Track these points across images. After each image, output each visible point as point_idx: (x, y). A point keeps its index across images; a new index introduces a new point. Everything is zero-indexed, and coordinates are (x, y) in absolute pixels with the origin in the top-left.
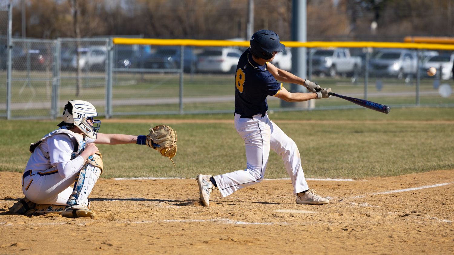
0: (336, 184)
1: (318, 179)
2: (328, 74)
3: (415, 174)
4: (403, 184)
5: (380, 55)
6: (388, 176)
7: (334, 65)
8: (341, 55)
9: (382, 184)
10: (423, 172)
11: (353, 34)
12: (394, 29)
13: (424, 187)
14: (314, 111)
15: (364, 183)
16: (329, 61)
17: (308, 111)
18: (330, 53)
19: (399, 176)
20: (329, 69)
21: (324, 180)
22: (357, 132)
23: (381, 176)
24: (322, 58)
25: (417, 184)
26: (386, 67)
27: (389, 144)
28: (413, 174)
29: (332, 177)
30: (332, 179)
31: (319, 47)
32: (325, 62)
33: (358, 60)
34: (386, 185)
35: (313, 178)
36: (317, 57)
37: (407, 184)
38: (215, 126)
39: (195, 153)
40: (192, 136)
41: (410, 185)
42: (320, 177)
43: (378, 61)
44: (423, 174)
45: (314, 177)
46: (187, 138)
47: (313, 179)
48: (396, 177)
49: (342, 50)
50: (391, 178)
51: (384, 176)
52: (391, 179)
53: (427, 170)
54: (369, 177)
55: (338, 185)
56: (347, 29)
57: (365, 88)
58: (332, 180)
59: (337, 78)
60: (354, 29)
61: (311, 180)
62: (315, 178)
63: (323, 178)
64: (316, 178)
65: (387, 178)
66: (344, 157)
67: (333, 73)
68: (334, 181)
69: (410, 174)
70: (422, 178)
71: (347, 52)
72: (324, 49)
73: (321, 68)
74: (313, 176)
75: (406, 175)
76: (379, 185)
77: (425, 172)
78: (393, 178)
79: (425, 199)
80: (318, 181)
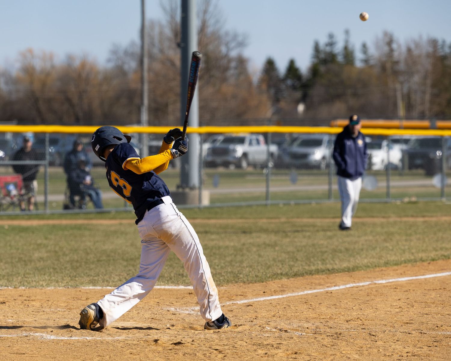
0: (189, 292)
1: (169, 287)
2: (238, 166)
3: (286, 280)
4: (267, 292)
5: (298, 142)
6: (252, 283)
7: (245, 155)
8: (254, 142)
9: (243, 292)
10: (296, 278)
11: (275, 118)
12: (324, 111)
13: (290, 295)
14: (206, 208)
15: (222, 291)
16: (240, 150)
17: (199, 208)
18: (241, 141)
19: (266, 282)
20: (239, 160)
21: (176, 287)
22: (244, 232)
23: (244, 282)
24: (231, 147)
25: (283, 291)
26: (305, 156)
27: (273, 245)
28: (283, 280)
29: (186, 285)
30: (186, 286)
31: (228, 133)
32: (234, 151)
33: (274, 148)
34: (246, 293)
35: (163, 285)
36: (224, 146)
37: (271, 292)
38: (79, 228)
39: (41, 259)
40: (46, 238)
41: (275, 292)
42: (172, 284)
43: (296, 149)
44: (295, 279)
45: (165, 284)
46: (39, 241)
47: (163, 287)
48: (262, 283)
49: (254, 137)
50: (256, 284)
51: (248, 282)
52: (255, 286)
53: (301, 275)
54: (230, 284)
55: (190, 294)
56: (268, 112)
57: (267, 181)
58: (186, 288)
59: (250, 169)
60: (277, 112)
61: (160, 288)
62: (165, 286)
63: (175, 286)
64: (167, 285)
65: (251, 284)
66: (214, 261)
67: (244, 164)
68: (188, 289)
69: (279, 280)
70: (292, 285)
71: (261, 138)
72: (234, 135)
73: (230, 158)
74: (163, 283)
75: (273, 281)
76: (237, 293)
77: (298, 277)
78: (258, 285)
79: (284, 308)
80: (169, 289)
